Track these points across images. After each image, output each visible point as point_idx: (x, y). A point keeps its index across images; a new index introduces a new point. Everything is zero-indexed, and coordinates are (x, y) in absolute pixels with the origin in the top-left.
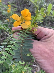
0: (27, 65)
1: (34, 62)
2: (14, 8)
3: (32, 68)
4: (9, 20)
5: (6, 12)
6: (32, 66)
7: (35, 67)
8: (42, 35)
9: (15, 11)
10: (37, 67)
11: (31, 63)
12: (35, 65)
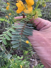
0: (25, 60)
1: (32, 57)
2: (13, 6)
3: (30, 62)
4: (8, 17)
5: (5, 9)
6: (30, 60)
7: (33, 61)
8: (41, 25)
9: (14, 9)
10: (35, 61)
11: (29, 57)
12: (33, 59)
